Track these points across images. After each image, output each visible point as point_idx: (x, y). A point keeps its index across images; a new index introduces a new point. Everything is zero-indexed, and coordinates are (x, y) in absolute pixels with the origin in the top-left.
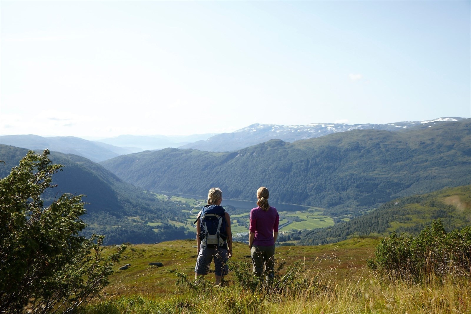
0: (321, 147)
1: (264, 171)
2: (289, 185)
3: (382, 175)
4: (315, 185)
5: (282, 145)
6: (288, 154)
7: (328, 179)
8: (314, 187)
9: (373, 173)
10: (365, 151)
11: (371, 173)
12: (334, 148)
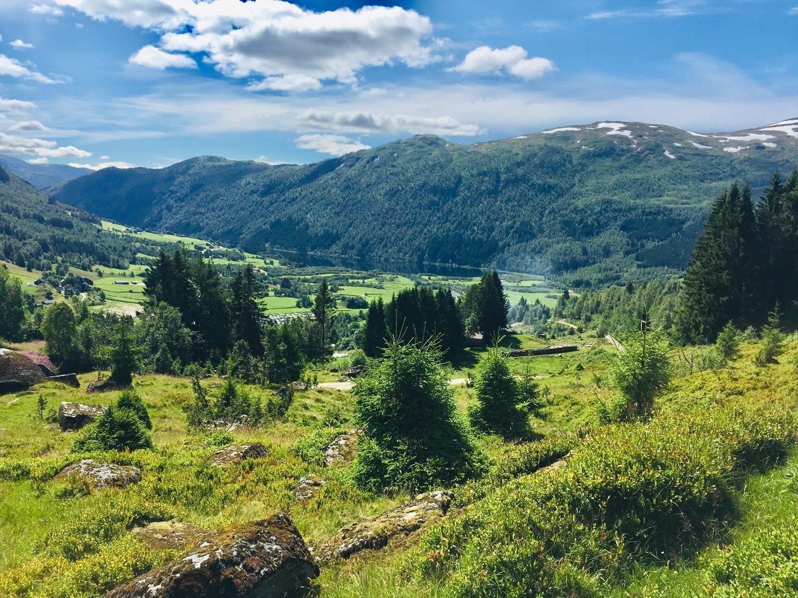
0: (528, 148)
1: (396, 193)
2: (453, 224)
3: (682, 204)
4: (515, 223)
5: (438, 145)
6: (451, 160)
7: (547, 212)
8: (512, 227)
9: (659, 200)
10: (630, 157)
11: (656, 201)
12: (554, 151)
